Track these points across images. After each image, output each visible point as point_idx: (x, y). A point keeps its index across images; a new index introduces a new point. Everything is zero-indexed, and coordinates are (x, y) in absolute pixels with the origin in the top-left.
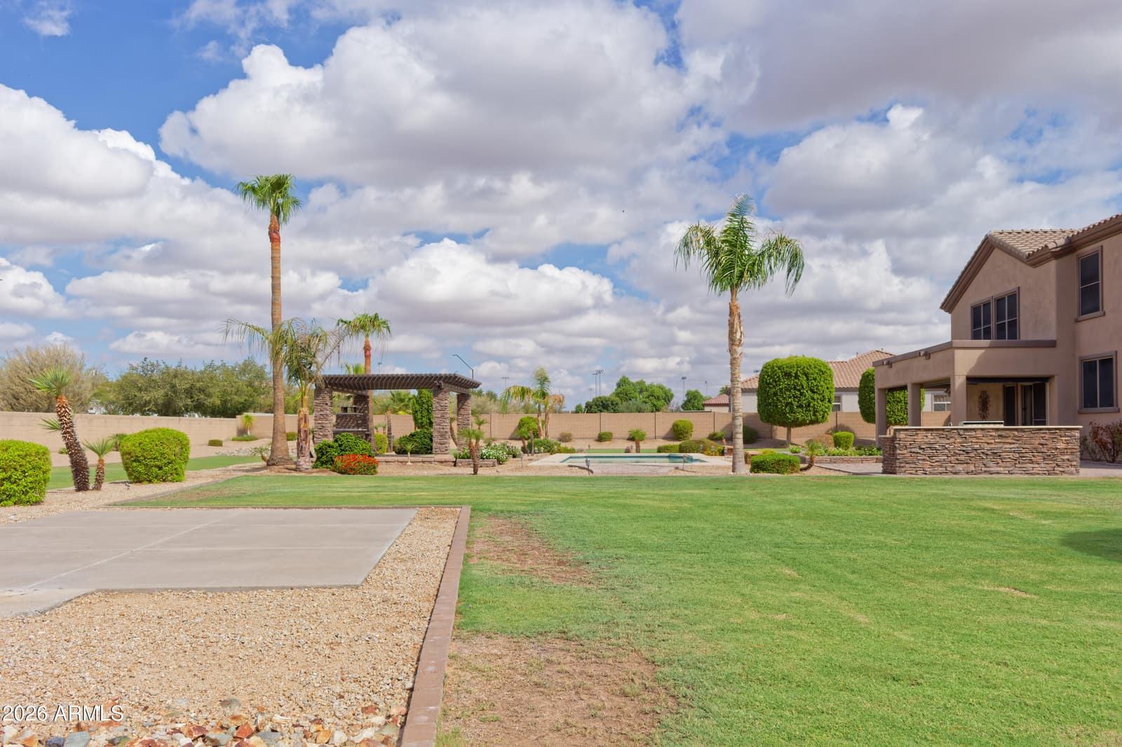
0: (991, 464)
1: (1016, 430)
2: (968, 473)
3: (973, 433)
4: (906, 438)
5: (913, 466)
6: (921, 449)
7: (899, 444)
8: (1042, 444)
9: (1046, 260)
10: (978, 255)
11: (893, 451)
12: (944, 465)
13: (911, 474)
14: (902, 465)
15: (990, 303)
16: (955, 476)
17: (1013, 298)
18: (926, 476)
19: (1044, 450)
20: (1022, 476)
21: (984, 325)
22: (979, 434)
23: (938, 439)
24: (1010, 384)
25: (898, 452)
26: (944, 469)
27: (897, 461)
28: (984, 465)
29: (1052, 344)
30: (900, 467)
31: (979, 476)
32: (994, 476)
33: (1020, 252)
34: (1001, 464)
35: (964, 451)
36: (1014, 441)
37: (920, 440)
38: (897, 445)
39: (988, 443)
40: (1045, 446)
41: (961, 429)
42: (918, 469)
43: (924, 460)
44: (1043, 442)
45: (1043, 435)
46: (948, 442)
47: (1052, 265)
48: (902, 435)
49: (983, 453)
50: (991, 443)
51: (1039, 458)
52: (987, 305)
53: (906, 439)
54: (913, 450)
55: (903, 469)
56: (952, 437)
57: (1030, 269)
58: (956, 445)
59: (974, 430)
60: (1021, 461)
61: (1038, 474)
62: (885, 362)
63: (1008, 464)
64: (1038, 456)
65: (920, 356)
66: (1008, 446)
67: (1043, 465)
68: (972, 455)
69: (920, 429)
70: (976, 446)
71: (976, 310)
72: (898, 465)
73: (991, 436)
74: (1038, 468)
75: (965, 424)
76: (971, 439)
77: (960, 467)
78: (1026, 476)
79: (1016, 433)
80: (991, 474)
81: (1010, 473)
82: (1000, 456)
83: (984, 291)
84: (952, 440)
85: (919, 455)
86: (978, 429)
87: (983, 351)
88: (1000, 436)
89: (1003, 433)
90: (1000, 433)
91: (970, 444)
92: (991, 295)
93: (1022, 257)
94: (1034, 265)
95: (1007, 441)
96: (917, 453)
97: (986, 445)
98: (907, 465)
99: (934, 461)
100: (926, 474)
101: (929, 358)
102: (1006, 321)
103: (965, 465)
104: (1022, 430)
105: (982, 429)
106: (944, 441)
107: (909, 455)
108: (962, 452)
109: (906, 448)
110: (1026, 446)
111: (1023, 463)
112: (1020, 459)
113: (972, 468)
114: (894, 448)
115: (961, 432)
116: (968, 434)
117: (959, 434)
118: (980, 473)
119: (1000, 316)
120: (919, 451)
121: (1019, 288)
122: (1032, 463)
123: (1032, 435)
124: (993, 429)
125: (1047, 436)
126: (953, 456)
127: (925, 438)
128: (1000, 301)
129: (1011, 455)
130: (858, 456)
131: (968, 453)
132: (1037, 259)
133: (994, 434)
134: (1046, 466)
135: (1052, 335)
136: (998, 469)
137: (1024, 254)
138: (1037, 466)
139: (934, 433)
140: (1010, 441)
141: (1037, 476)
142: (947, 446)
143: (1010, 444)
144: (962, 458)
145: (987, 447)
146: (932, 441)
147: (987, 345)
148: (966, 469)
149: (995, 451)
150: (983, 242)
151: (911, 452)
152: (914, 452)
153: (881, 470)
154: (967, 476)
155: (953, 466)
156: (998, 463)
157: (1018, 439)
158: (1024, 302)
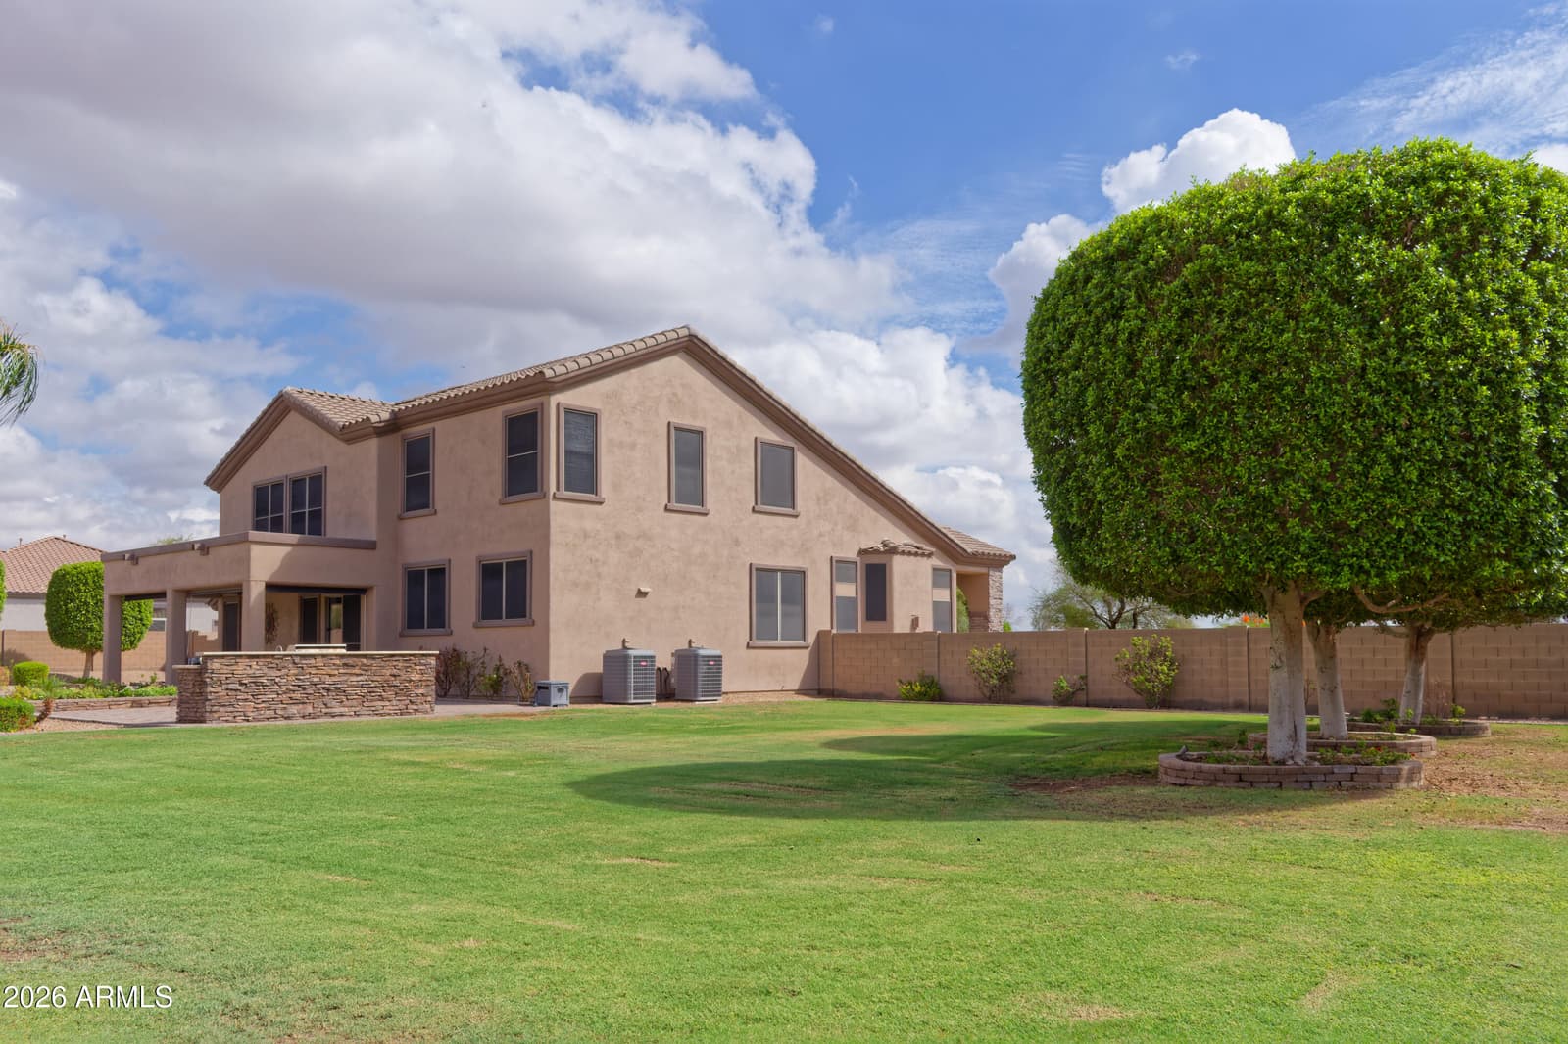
0: (334, 703)
1: (365, 656)
2: (303, 717)
3: (312, 661)
4: (221, 668)
5: (232, 709)
6: (241, 684)
7: (211, 678)
8: (394, 676)
9: (365, 437)
10: (267, 416)
11: (200, 689)
12: (273, 707)
13: (227, 721)
14: (215, 708)
15: (283, 484)
16: (290, 721)
17: (317, 481)
18: (247, 724)
19: (397, 683)
20: (369, 718)
21: (272, 513)
22: (320, 662)
23: (266, 670)
24: (308, 596)
25: (210, 689)
26: (272, 712)
27: (207, 703)
28: (325, 705)
29: (371, 546)
30: (211, 712)
31: (318, 720)
32: (337, 719)
33: (330, 420)
34: (346, 703)
35: (299, 686)
36: (363, 672)
37: (240, 672)
38: (208, 680)
39: (330, 675)
40: (398, 678)
41: (296, 655)
42: (236, 714)
43: (246, 700)
44: (395, 671)
45: (395, 663)
46: (279, 673)
47: (373, 444)
48: (215, 665)
49: (323, 688)
50: (335, 675)
51: (390, 695)
52: (278, 487)
53: (222, 671)
54: (231, 686)
55: (216, 715)
56: (284, 667)
57: (342, 445)
58: (290, 678)
59: (314, 656)
60: (370, 698)
61: (389, 714)
62: (127, 556)
63: (354, 703)
64: (390, 691)
65: (193, 549)
66: (354, 678)
67: (394, 703)
68: (310, 691)
69: (241, 656)
70: (315, 679)
71: (260, 492)
72: (208, 709)
73: (334, 664)
74: (389, 707)
75: (297, 648)
76: (310, 670)
77: (294, 710)
78: (376, 718)
79: (364, 661)
80: (333, 716)
81: (356, 714)
82: (344, 692)
83: (273, 465)
84: (284, 671)
85: (239, 693)
86: (318, 655)
87: (289, 549)
88: (345, 665)
89: (350, 661)
90: (345, 661)
91: (308, 676)
92: (285, 474)
93: (334, 428)
94: (349, 441)
95: (353, 671)
96: (236, 690)
97: (328, 677)
98: (222, 709)
99: (259, 701)
100: (248, 720)
101: (208, 553)
102: (307, 510)
103: (301, 706)
104: (372, 657)
105: (324, 656)
106: (274, 673)
107: (224, 693)
108: (297, 688)
109: (221, 684)
110: (375, 678)
111: (372, 701)
112: (369, 695)
113: (309, 709)
114: (203, 684)
115: (297, 660)
116: (304, 662)
117: (294, 663)
118: (319, 717)
119: (297, 502)
120: (240, 688)
121: (326, 468)
122: (383, 700)
123: (383, 664)
124: (336, 655)
125: (400, 664)
126: (285, 693)
127: (248, 668)
128: (297, 483)
129: (358, 690)
130: (101, 699)
131: (304, 689)
132: (351, 434)
133: (338, 662)
134: (398, 703)
135: (371, 533)
136: (342, 710)
137: (336, 423)
138: (388, 704)
139: (261, 661)
140: (357, 671)
141: (387, 717)
142: (277, 680)
143: (357, 675)
144: (297, 696)
145: (329, 680)
146: (258, 673)
147: (295, 541)
148: (302, 712)
149: (339, 686)
150: (275, 401)
151: (227, 689)
152: (232, 690)
153: (175, 717)
154: (303, 721)
155: (285, 708)
156: (342, 702)
157: (366, 668)
158: (333, 488)
